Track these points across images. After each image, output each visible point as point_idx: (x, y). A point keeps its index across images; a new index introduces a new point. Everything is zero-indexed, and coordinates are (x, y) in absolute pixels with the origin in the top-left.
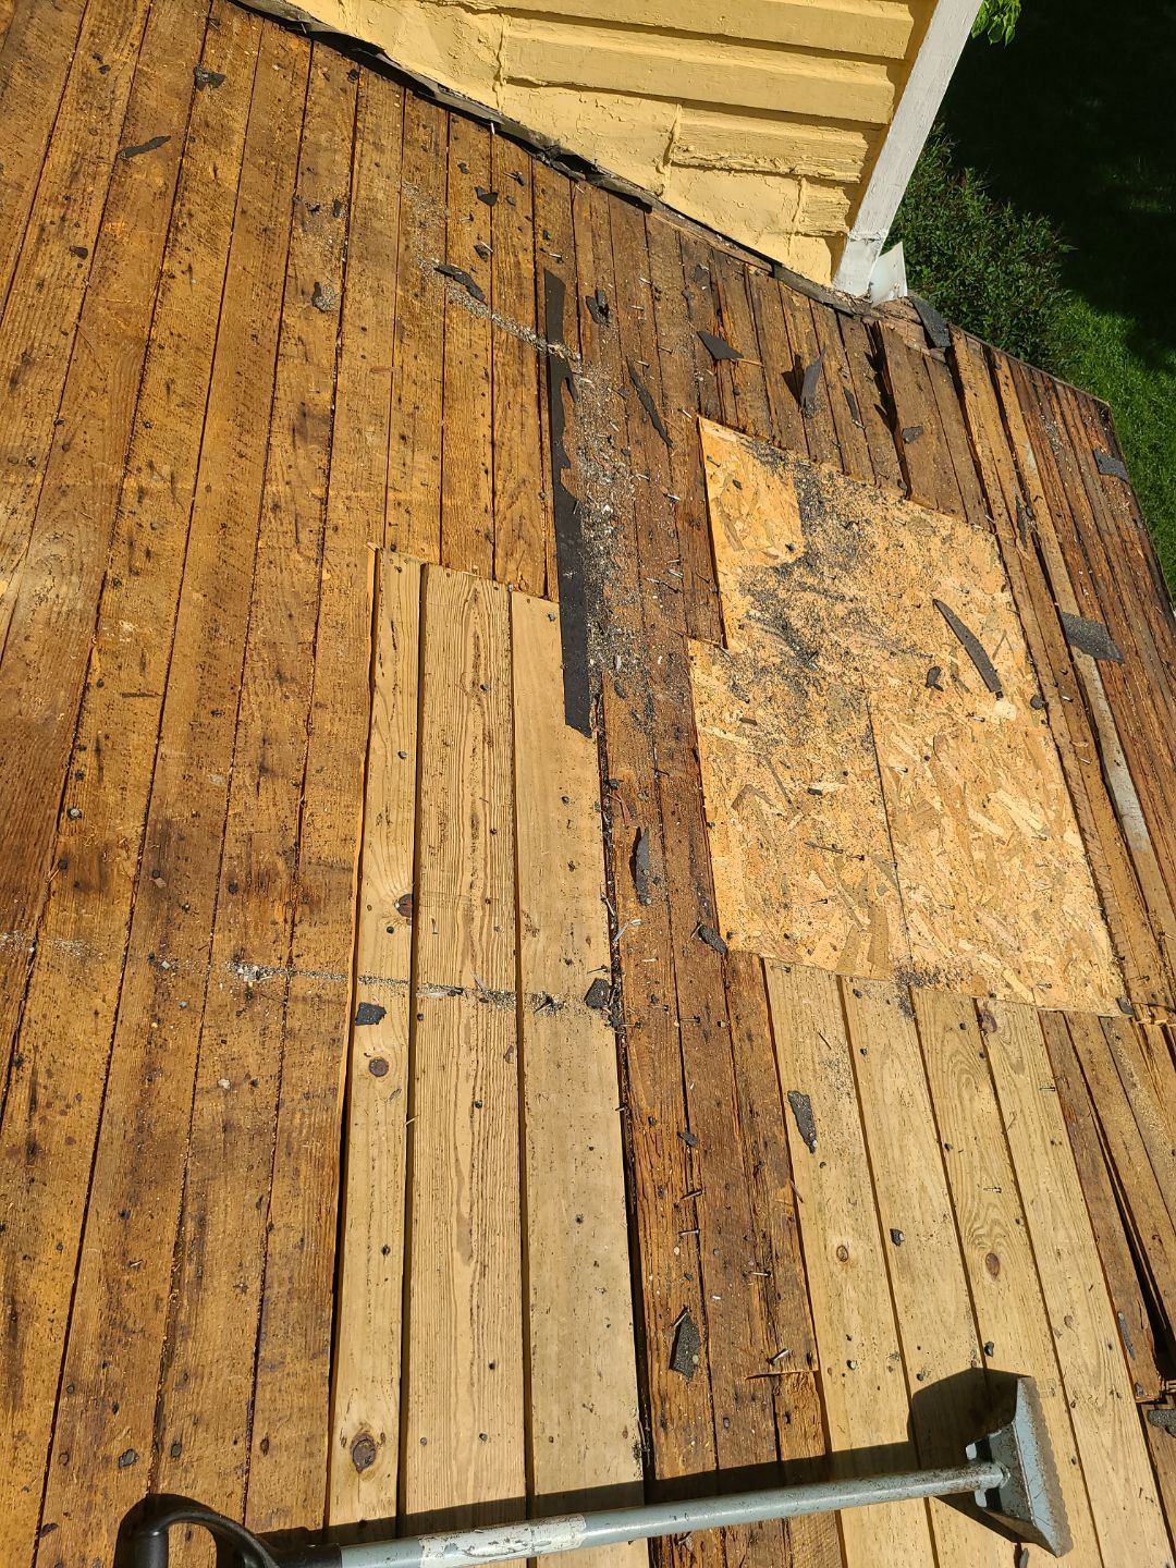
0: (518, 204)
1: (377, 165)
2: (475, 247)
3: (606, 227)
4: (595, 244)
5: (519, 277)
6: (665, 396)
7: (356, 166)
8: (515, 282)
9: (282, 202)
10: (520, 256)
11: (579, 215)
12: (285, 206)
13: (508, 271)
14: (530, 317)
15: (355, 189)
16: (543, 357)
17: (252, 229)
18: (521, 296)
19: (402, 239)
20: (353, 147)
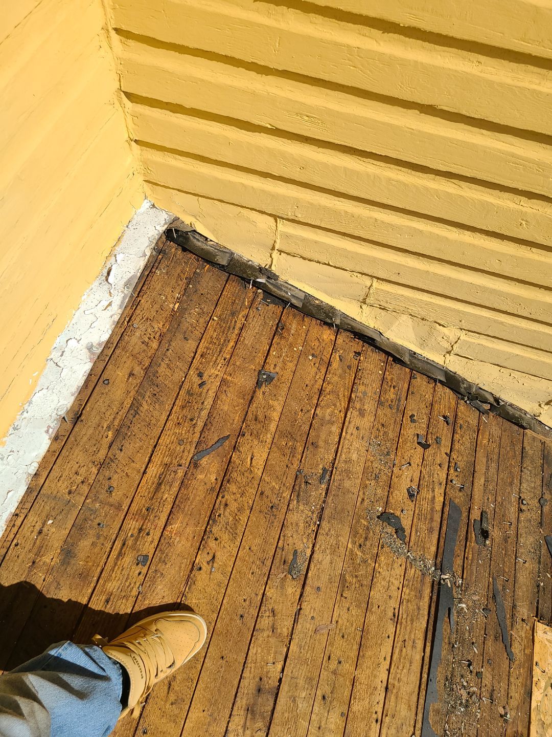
0: (443, 442)
1: (357, 428)
2: (408, 490)
3: (496, 450)
4: (487, 469)
5: (432, 509)
6: (514, 607)
7: (344, 434)
8: (429, 517)
9: (289, 478)
10: (436, 490)
11: (481, 442)
12: (290, 481)
13: (426, 506)
14: (433, 549)
15: (338, 454)
16: (436, 587)
17: (263, 508)
18: (431, 530)
19: (361, 493)
20: (345, 417)
